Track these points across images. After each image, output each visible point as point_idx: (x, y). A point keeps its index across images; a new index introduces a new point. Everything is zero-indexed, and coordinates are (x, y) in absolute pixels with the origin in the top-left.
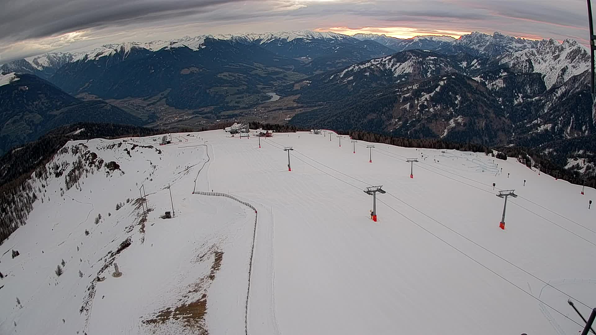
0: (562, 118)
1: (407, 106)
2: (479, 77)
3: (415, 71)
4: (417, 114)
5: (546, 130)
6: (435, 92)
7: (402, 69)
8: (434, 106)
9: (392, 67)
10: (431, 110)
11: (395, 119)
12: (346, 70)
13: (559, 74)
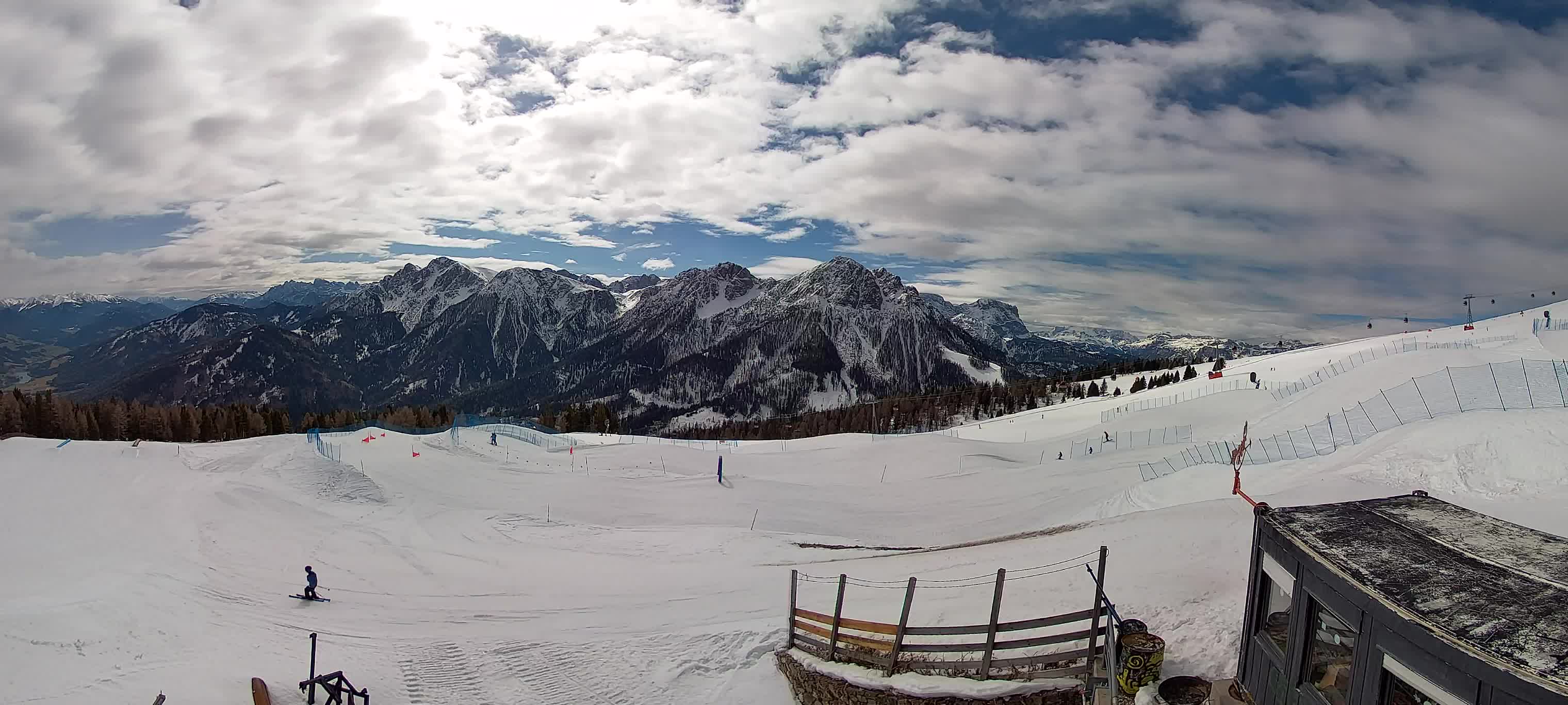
0: (443, 367)
1: (195, 379)
2: (300, 329)
3: (208, 333)
4: (210, 390)
5: (419, 389)
6: (235, 354)
7: (191, 331)
8: (234, 376)
9: (177, 330)
10: (231, 381)
11: (178, 400)
12: (118, 339)
13: (424, 309)
